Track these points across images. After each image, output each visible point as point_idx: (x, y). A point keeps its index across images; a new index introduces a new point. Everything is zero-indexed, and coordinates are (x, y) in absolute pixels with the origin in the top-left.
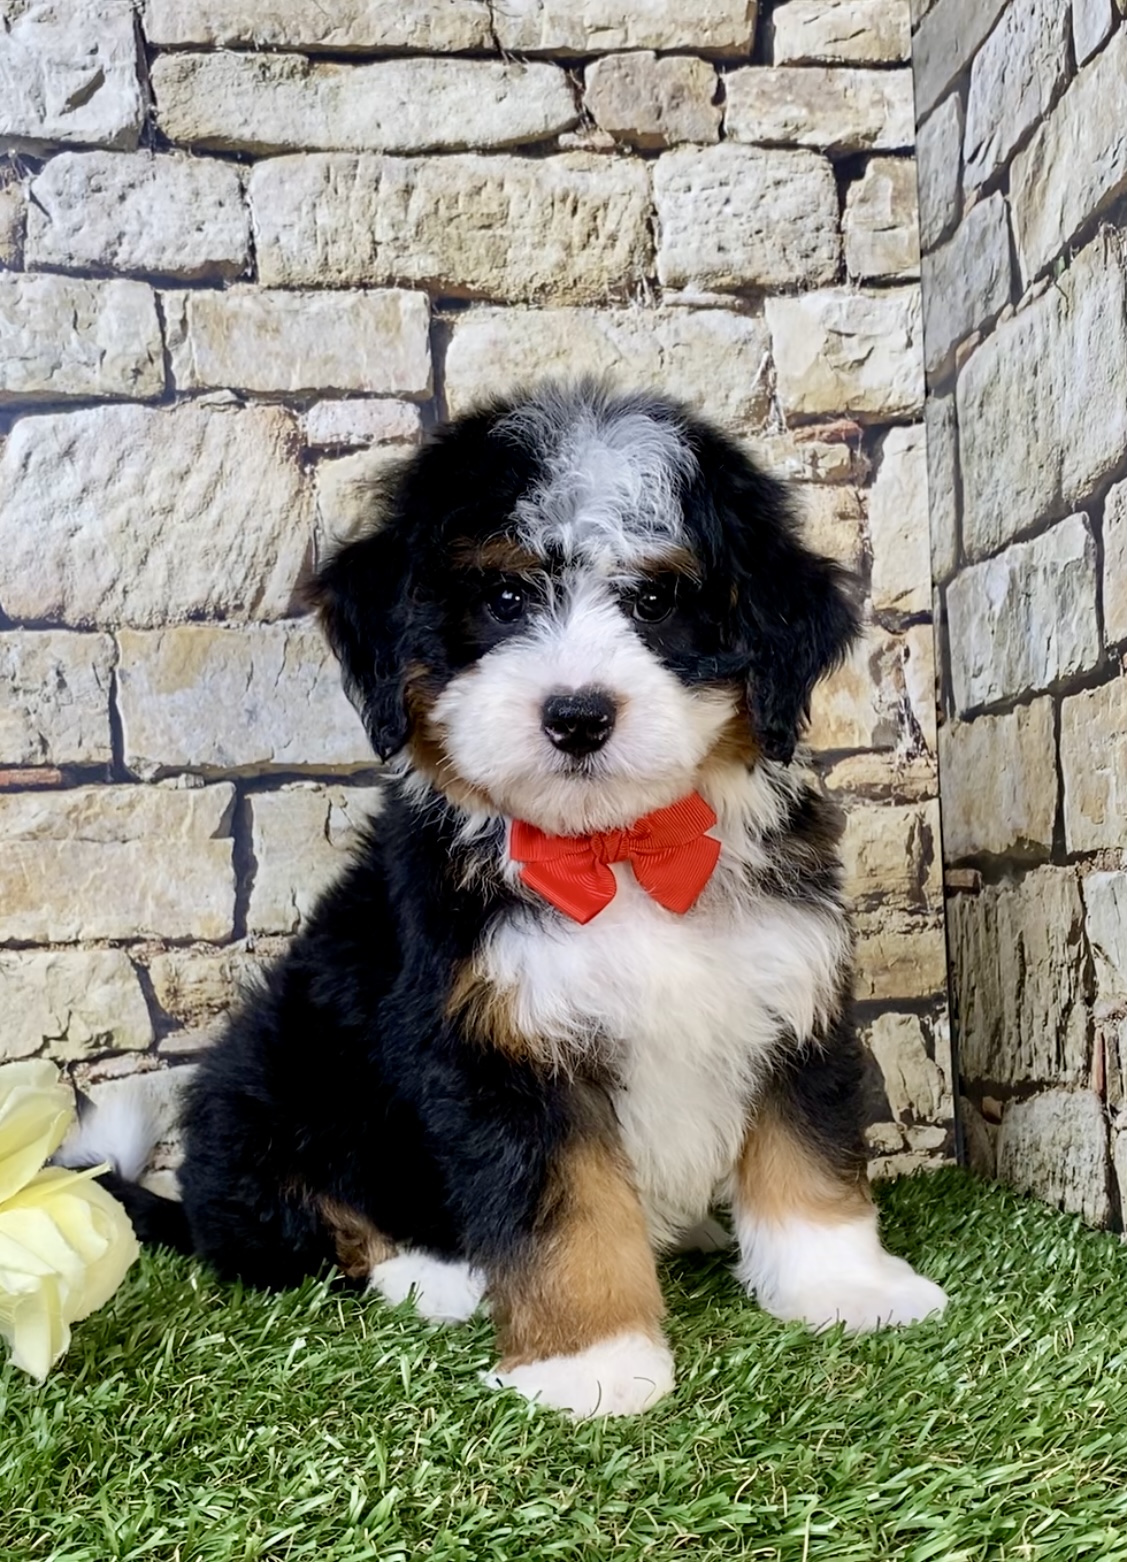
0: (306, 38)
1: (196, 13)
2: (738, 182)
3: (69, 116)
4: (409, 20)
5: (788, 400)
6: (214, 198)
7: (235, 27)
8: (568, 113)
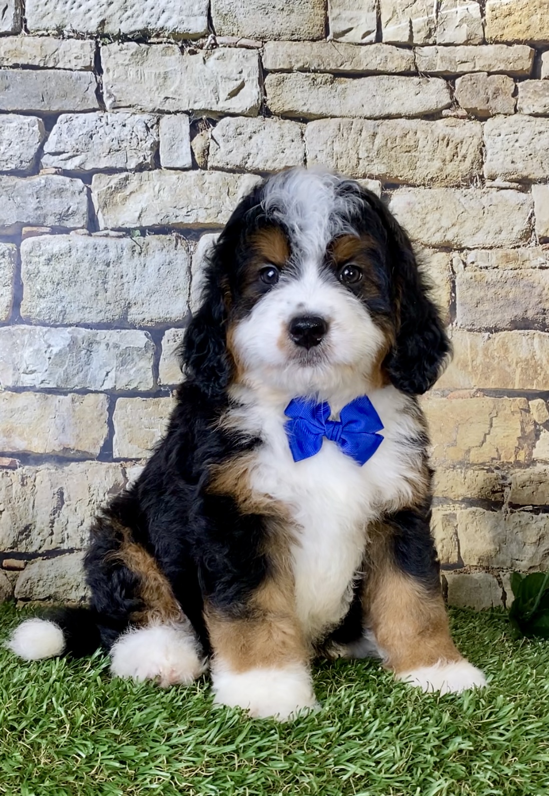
0: (333, 66)
1: (285, 56)
2: (522, 132)
3: (229, 101)
4: (378, 58)
5: (540, 231)
6: (290, 138)
7: (302, 61)
8: (447, 100)
